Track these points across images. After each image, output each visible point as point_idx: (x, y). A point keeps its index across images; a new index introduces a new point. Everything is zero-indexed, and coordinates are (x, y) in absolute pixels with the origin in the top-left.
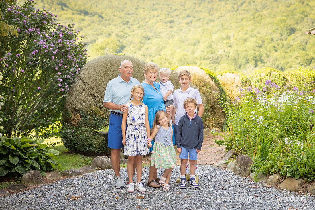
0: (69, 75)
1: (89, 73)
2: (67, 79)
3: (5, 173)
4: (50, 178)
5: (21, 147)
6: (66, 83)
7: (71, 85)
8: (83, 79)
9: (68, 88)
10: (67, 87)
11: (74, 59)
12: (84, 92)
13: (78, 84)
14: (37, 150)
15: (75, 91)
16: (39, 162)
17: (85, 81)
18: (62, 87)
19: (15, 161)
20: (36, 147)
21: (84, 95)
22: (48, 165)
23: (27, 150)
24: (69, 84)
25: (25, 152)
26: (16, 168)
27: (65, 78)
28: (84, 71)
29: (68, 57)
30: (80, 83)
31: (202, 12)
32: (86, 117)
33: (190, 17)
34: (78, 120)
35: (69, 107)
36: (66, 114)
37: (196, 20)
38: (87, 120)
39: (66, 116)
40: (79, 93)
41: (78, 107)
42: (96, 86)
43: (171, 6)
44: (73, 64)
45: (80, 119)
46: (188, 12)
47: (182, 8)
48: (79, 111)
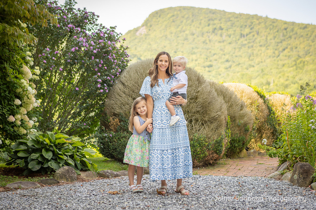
0: (110, 77)
1: (130, 76)
2: (106, 81)
3: (37, 168)
4: (85, 178)
5: (55, 142)
6: (105, 85)
7: (111, 88)
8: (124, 82)
9: (108, 90)
10: (106, 88)
11: (115, 61)
12: (124, 95)
13: (118, 86)
14: (73, 148)
15: (115, 94)
16: (74, 159)
17: (126, 84)
18: (101, 88)
19: (48, 155)
20: (71, 144)
21: (124, 98)
22: (83, 163)
23: (62, 146)
24: (109, 86)
25: (60, 147)
26: (49, 163)
27: (105, 80)
28: (125, 73)
29: (109, 58)
30: (121, 86)
31: (242, 57)
32: (125, 121)
33: (230, 61)
34: (116, 125)
35: (107, 111)
36: (104, 119)
37: (235, 64)
38: (126, 125)
39: (104, 120)
40: (120, 96)
41: (118, 111)
42: (137, 89)
43: (209, 51)
44: (114, 66)
45: (119, 124)
46: (227, 57)
47: (222, 52)
48: (119, 115)
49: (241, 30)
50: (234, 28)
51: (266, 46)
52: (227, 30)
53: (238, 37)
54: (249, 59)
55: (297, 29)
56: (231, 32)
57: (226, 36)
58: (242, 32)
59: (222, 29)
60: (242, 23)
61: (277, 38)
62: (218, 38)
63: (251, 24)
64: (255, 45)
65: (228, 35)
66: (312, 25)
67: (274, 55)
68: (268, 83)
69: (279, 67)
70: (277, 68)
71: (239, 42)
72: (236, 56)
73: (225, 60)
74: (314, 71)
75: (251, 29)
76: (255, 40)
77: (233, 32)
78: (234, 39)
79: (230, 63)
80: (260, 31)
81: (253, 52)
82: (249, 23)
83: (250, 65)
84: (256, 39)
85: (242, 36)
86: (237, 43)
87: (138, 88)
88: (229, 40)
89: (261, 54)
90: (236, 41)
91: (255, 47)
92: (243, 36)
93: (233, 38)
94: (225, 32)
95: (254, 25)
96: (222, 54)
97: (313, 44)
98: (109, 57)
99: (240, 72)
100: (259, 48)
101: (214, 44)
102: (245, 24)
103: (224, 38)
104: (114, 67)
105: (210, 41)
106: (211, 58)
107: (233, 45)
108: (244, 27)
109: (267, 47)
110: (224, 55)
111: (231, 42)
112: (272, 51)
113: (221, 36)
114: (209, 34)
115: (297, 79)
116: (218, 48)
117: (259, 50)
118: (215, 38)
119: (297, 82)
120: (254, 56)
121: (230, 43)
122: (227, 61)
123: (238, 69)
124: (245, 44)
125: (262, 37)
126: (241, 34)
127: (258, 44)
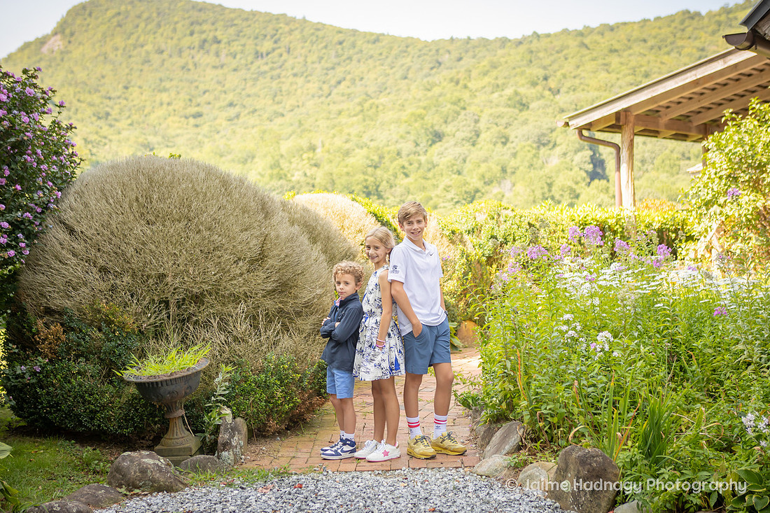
0: (30, 210)
1: (86, 205)
2: (22, 222)
6: (20, 235)
7: (36, 241)
8: (71, 222)
9: (28, 249)
10: (23, 245)
11: (42, 167)
12: (74, 260)
13: (56, 235)
15: (47, 257)
17: (78, 229)
18: (8, 245)
21: (74, 269)
24: (30, 236)
27: (17, 221)
28: (71, 199)
29: (26, 160)
30: (63, 235)
31: (259, 96)
32: (81, 331)
33: (236, 105)
34: (56, 340)
35: (28, 303)
36: (19, 323)
37: (246, 112)
38: (84, 340)
39: (20, 327)
40: (60, 261)
41: (57, 302)
42: (110, 243)
43: (196, 84)
44: (40, 181)
45: (63, 337)
46: (230, 97)
47: (220, 88)
48: (60, 314)
49: (256, 45)
50: (243, 41)
51: (305, 74)
52: (229, 43)
53: (250, 59)
54: (274, 100)
55: (363, 43)
56: (236, 47)
57: (227, 55)
58: (258, 48)
59: (219, 42)
60: (257, 31)
61: (325, 58)
62: (210, 59)
63: (275, 32)
64: (284, 73)
65: (231, 53)
66: (388, 35)
67: (321, 92)
68: (313, 148)
69: (332, 116)
70: (328, 119)
71: (253, 68)
72: (249, 96)
73: (226, 102)
74: (397, 123)
75: (276, 42)
76: (283, 65)
77: (240, 48)
78: (243, 61)
79: (237, 109)
80: (291, 45)
81: (280, 87)
82: (270, 30)
83: (275, 111)
84: (285, 61)
85: (258, 55)
86: (249, 69)
87: (111, 239)
88: (234, 63)
89: (296, 90)
90: (246, 65)
91: (285, 76)
92: (260, 54)
93: (241, 59)
94: (225, 48)
95: (281, 34)
96: (221, 91)
97: (391, 72)
98: (26, 157)
99: (256, 126)
100: (291, 79)
101: (204, 71)
102: (263, 32)
103: (223, 59)
104: (41, 184)
105: (195, 65)
106: (199, 100)
107: (242, 73)
108: (261, 37)
109: (306, 77)
110: (225, 92)
111: (238, 66)
112: (316, 85)
113: (217, 54)
114: (192, 52)
115: (365, 139)
116: (212, 79)
117: (291, 84)
118: (205, 59)
119: (366, 145)
120: (282, 95)
121: (235, 70)
122: (231, 105)
123: (253, 120)
124: (265, 72)
125: (296, 58)
126: (257, 53)
127: (290, 72)
